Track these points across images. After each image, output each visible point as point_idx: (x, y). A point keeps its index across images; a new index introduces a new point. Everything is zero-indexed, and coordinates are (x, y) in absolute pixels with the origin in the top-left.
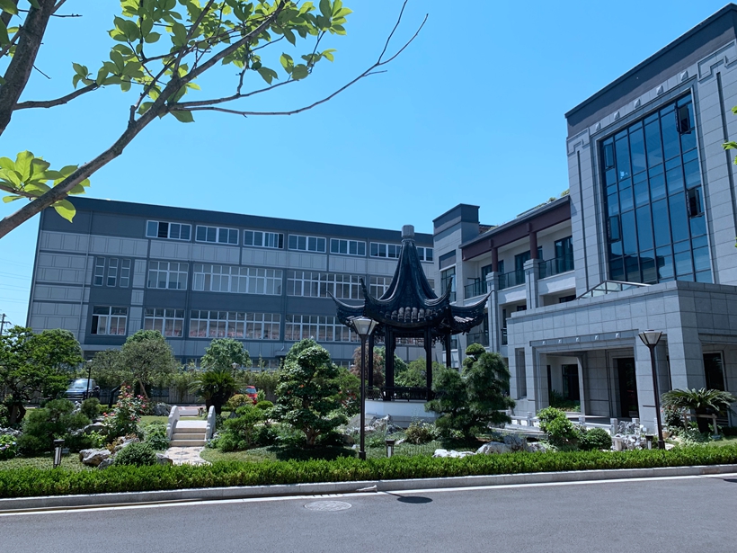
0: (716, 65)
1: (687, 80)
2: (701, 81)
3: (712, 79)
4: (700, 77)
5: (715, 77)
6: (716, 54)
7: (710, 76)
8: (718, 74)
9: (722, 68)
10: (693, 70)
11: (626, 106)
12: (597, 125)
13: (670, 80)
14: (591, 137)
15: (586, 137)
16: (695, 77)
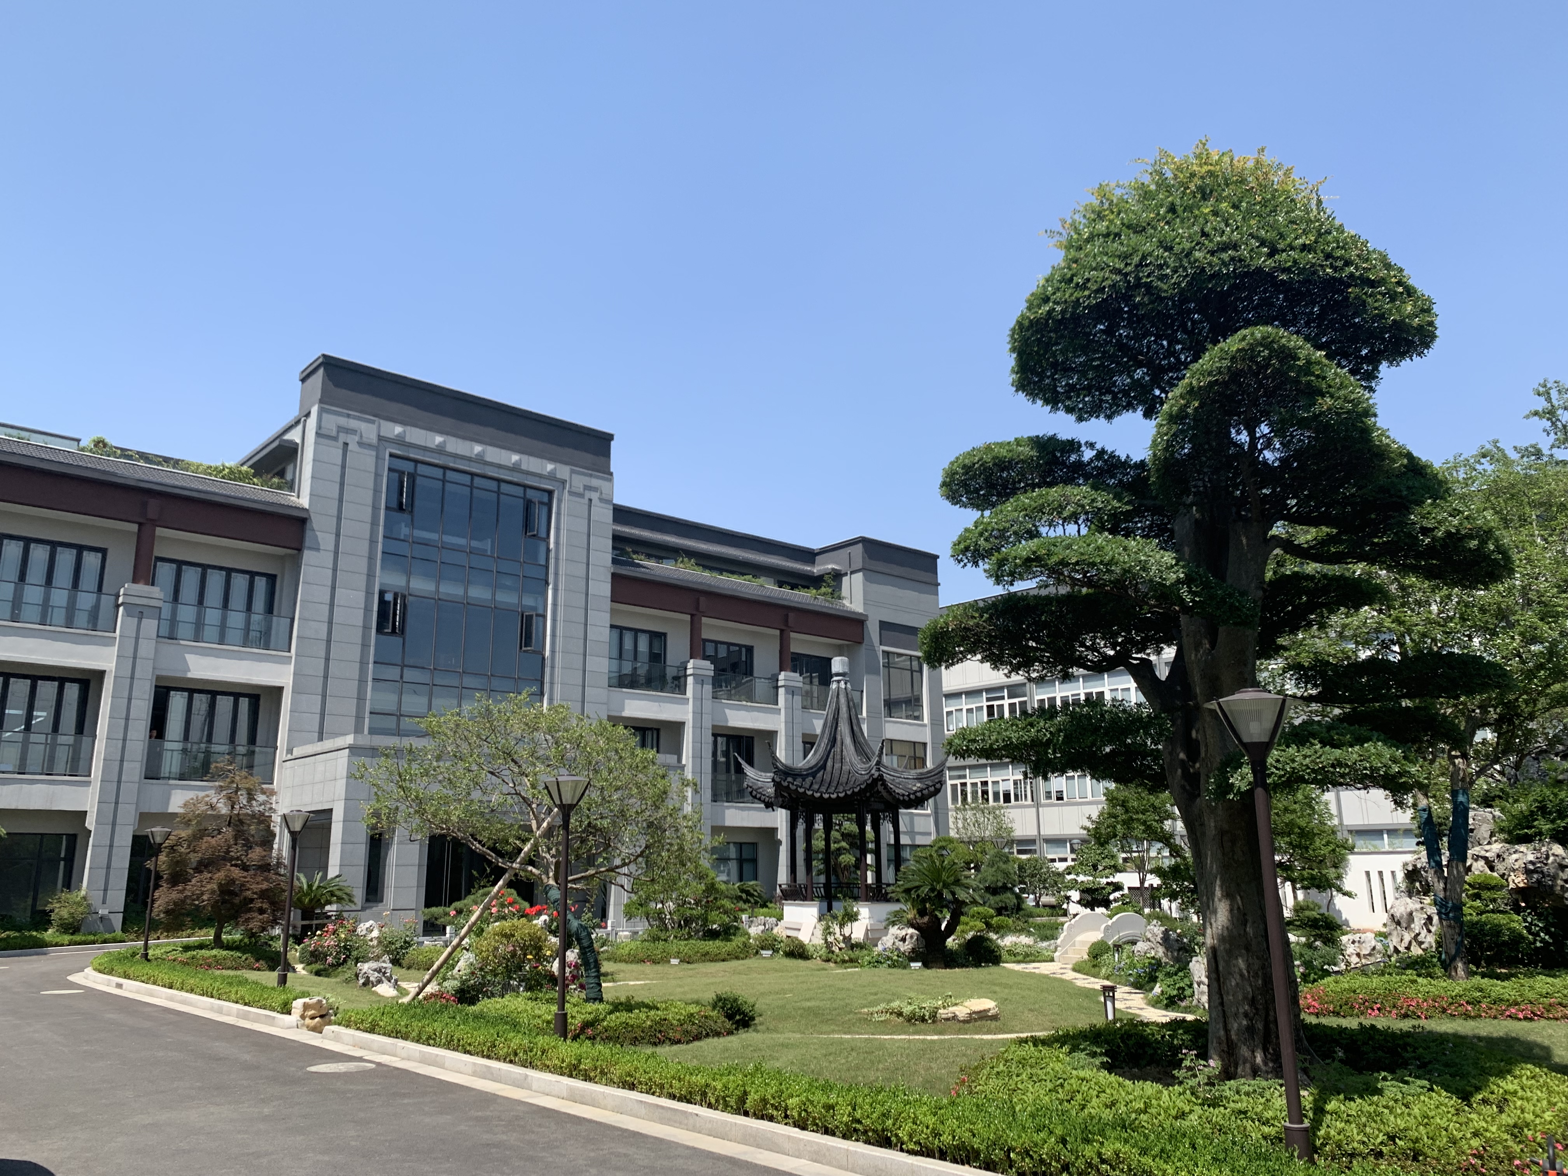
0: (587, 488)
1: (552, 477)
2: (571, 494)
4: (570, 486)
6: (591, 476)
7: (581, 496)
8: (590, 500)
9: (595, 496)
10: (564, 472)
11: (459, 440)
12: (398, 429)
13: (532, 459)
14: (381, 438)
15: (369, 430)
16: (564, 482)
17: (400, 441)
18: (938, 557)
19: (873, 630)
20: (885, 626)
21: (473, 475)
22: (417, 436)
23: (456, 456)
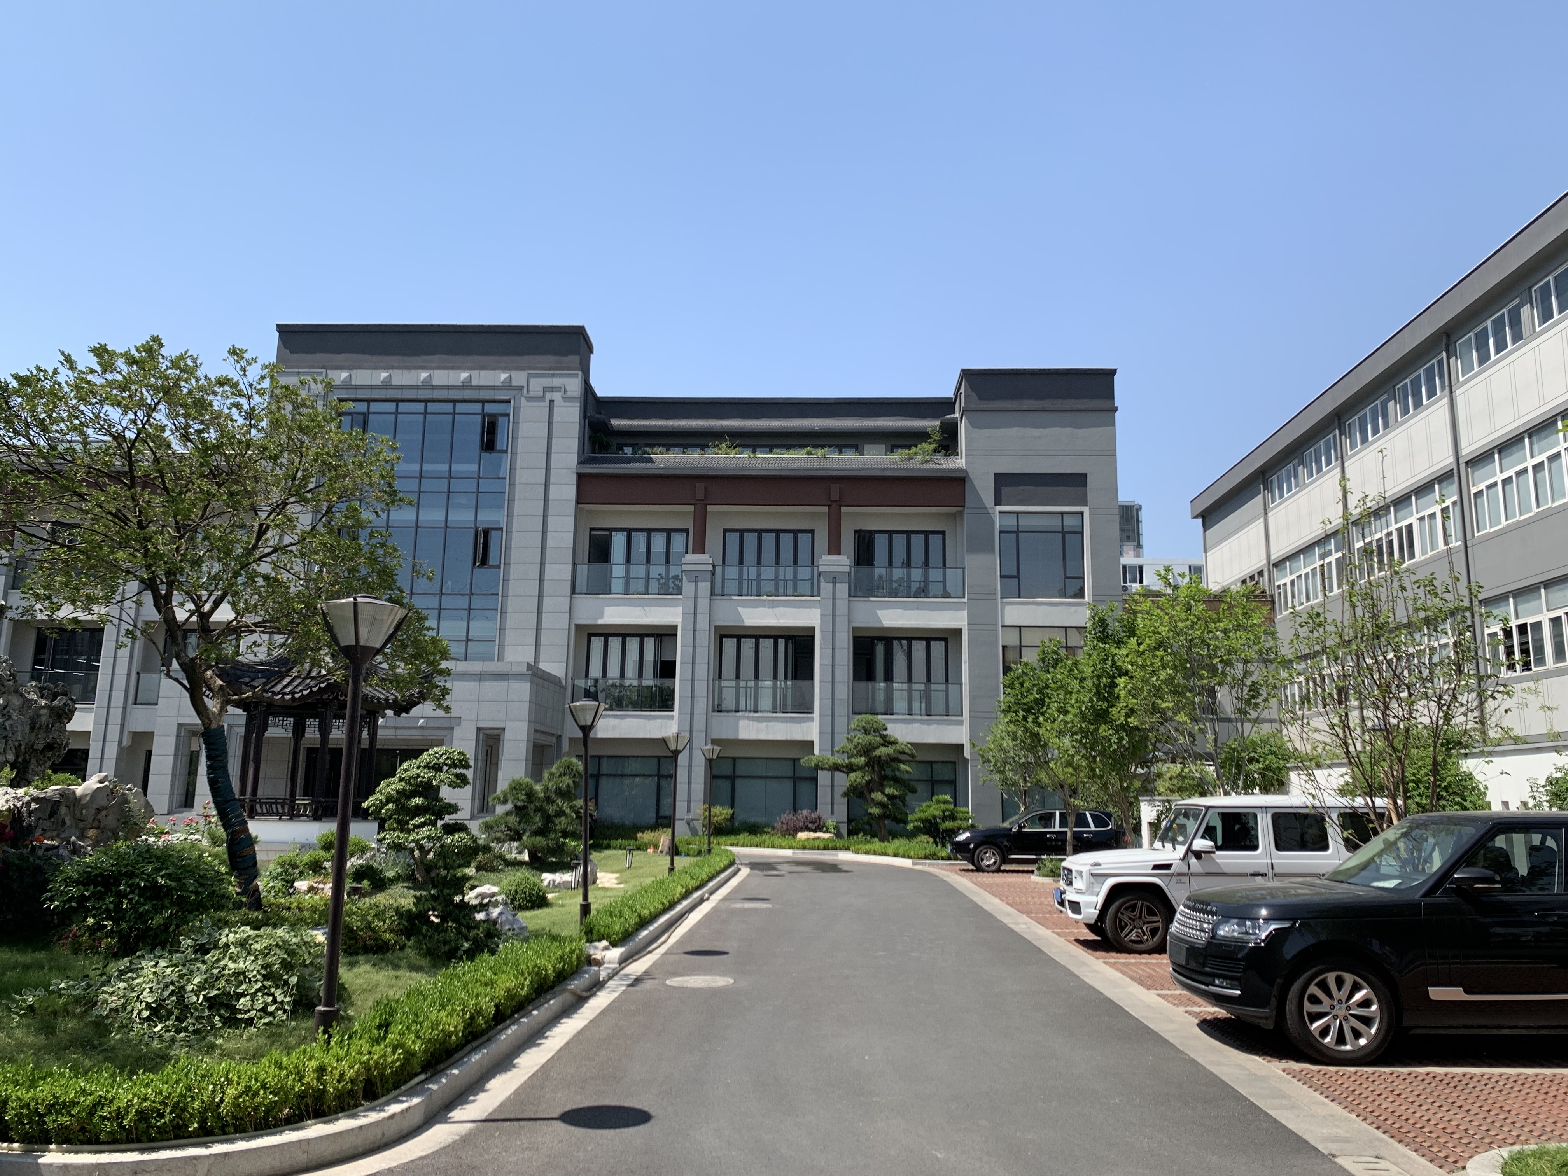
0: (552, 389)
1: (507, 386)
2: (529, 399)
3: (542, 404)
4: (528, 391)
5: (547, 403)
6: (553, 376)
7: (542, 399)
8: (552, 401)
9: (557, 396)
10: (519, 378)
11: (405, 372)
13: (483, 373)
16: (521, 388)
18: (1113, 372)
19: (984, 488)
20: (1003, 481)
23: (402, 387)
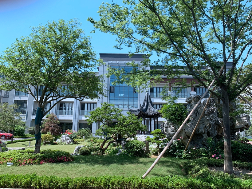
12: (111, 62)
14: (109, 64)
15: (107, 63)
17: (112, 64)
21: (124, 66)
22: (114, 62)
